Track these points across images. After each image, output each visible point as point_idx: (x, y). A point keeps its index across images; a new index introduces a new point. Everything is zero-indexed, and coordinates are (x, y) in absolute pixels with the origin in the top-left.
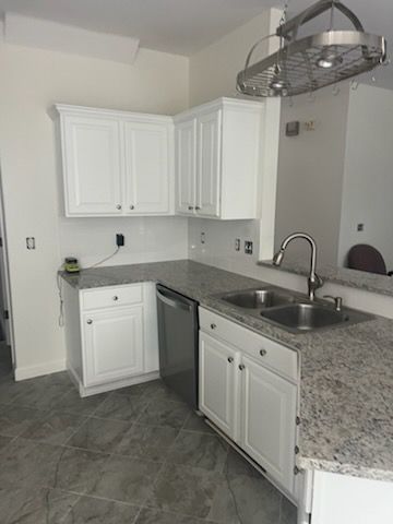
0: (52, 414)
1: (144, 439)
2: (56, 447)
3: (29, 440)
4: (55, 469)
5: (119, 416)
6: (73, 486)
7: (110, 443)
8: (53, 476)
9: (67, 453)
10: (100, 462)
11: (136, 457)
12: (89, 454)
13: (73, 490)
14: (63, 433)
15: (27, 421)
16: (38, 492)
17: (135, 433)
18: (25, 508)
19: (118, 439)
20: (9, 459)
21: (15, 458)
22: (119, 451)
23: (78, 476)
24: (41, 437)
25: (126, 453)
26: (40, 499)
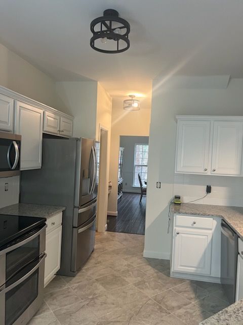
0: (151, 279)
1: (194, 314)
2: (146, 297)
3: (136, 288)
4: (141, 307)
5: (187, 295)
6: (144, 319)
7: (173, 307)
8: (138, 310)
9: (149, 302)
10: (164, 314)
11: (184, 321)
12: (160, 308)
13: (144, 321)
14: (153, 291)
15: (139, 278)
16: (128, 314)
17: (190, 308)
18: (119, 318)
19: (179, 307)
20: (124, 292)
21: (126, 293)
22: (176, 313)
23: (150, 315)
24: (142, 289)
25: (180, 317)
26: (127, 317)
